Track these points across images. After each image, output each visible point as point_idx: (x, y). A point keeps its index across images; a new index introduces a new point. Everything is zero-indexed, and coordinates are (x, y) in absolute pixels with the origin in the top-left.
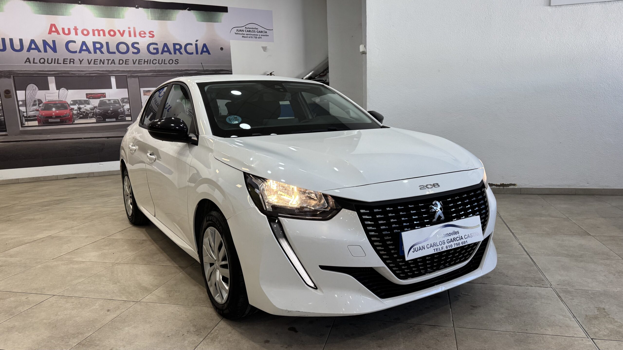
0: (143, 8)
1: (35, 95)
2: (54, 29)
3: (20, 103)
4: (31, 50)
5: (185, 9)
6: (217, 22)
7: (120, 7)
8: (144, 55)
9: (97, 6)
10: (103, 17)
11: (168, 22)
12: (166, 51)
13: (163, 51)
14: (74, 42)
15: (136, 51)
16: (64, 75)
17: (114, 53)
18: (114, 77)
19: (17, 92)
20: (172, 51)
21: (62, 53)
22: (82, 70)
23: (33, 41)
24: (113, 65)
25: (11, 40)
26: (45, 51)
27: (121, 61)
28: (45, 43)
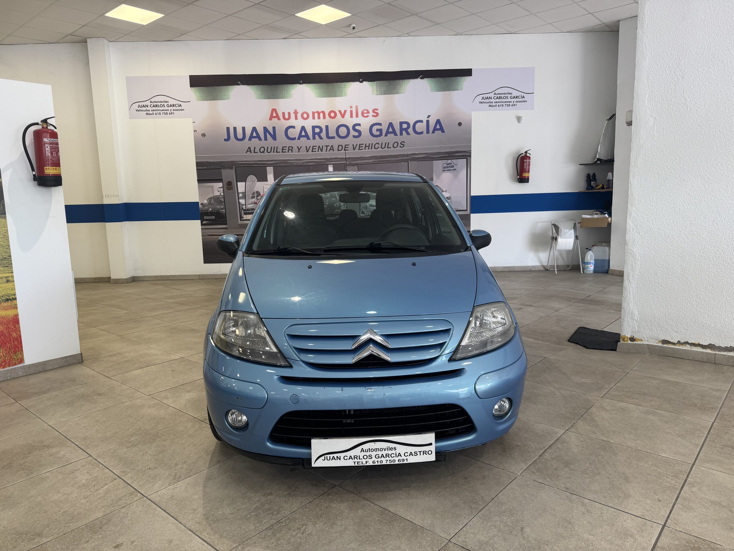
0: (369, 81)
1: (254, 187)
2: (274, 115)
3: (241, 195)
4: (252, 139)
5: (417, 78)
6: (457, 90)
7: (343, 83)
8: (366, 138)
9: (318, 84)
10: (324, 97)
11: (396, 97)
12: (391, 133)
13: (388, 132)
14: (294, 127)
15: (356, 134)
16: (282, 164)
17: (334, 138)
18: (332, 165)
19: (239, 183)
20: (398, 132)
21: (281, 140)
22: (300, 159)
23: (254, 129)
24: (331, 151)
25: (235, 129)
26: (266, 139)
27: (340, 146)
28: (265, 129)
